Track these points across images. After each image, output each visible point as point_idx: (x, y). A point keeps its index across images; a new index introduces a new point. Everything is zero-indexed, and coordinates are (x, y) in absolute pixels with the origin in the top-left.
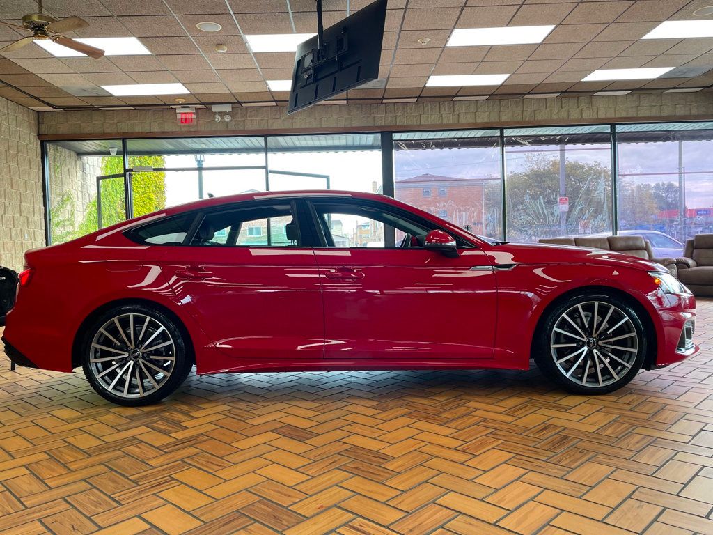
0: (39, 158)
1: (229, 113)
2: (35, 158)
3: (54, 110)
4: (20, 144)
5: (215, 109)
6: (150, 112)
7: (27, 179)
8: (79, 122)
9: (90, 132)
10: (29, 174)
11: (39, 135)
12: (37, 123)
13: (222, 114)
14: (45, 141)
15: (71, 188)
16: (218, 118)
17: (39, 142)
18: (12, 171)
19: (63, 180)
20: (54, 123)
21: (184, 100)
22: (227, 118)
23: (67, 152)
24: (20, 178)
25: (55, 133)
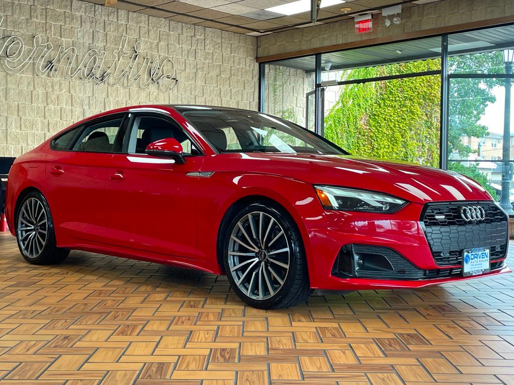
0: (256, 79)
1: (398, 15)
2: (251, 79)
3: (260, 34)
4: (233, 68)
5: (386, 13)
6: (337, 24)
7: (240, 99)
8: (284, 42)
9: (292, 51)
10: (242, 95)
11: (257, 59)
12: (256, 48)
13: (391, 17)
14: (262, 62)
15: (294, 106)
16: (388, 23)
17: (257, 65)
18: (222, 93)
19: (285, 97)
20: (267, 46)
21: (350, 9)
22: (397, 21)
23: (292, 70)
24: (231, 99)
25: (267, 55)
